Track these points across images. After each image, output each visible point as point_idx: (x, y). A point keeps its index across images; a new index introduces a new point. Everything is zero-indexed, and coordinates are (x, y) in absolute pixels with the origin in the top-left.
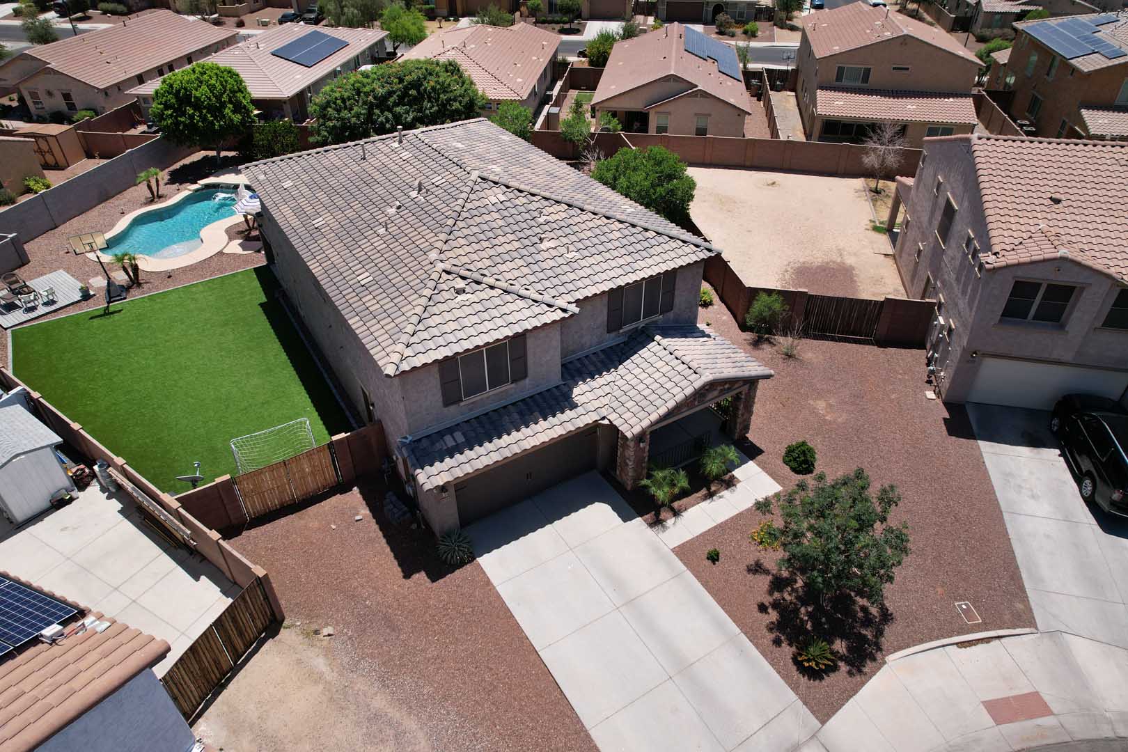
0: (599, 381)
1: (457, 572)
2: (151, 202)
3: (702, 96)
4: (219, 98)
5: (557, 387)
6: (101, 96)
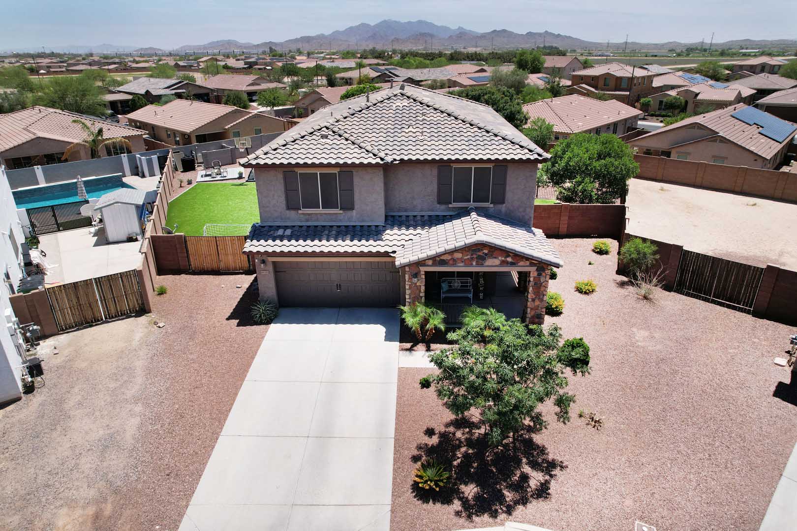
0: (411, 231)
1: (254, 327)
3: (721, 141)
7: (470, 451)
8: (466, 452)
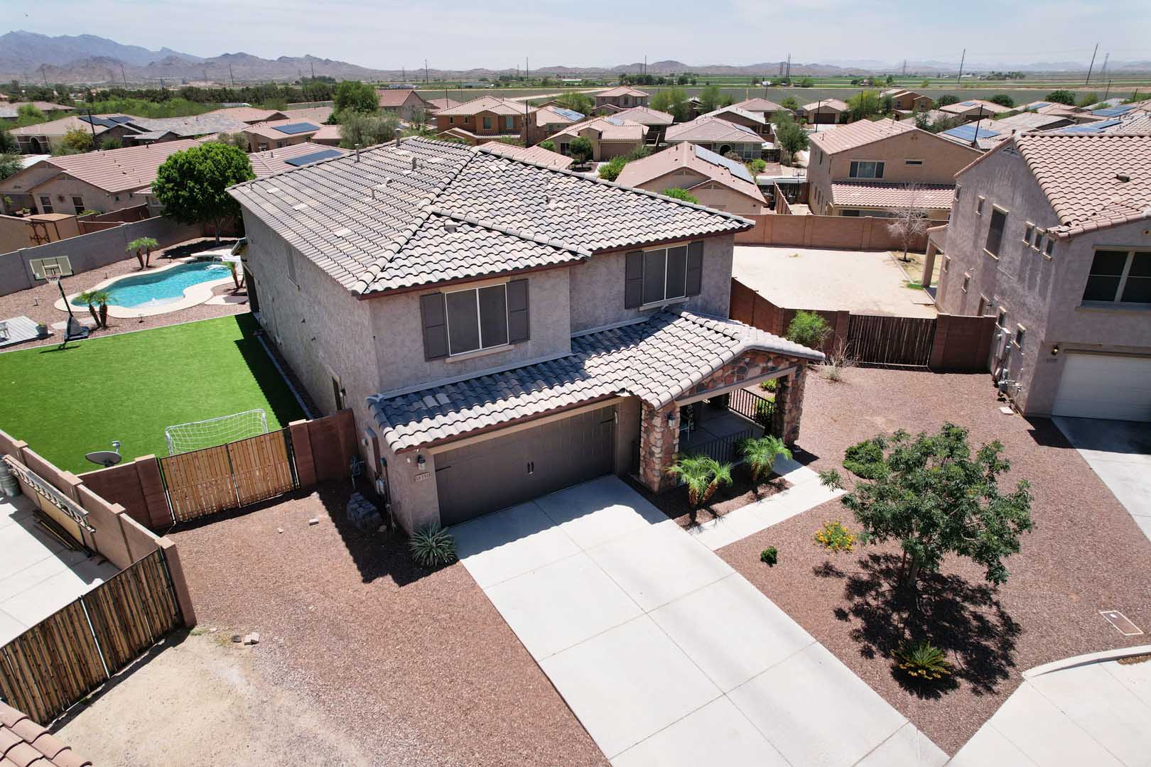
0: (616, 356)
1: (434, 575)
2: (139, 270)
3: (716, 187)
4: (222, 174)
5: (566, 358)
6: (112, 201)
7: (905, 616)
8: (901, 618)
